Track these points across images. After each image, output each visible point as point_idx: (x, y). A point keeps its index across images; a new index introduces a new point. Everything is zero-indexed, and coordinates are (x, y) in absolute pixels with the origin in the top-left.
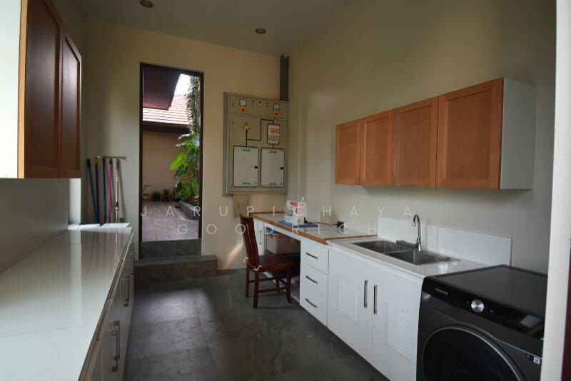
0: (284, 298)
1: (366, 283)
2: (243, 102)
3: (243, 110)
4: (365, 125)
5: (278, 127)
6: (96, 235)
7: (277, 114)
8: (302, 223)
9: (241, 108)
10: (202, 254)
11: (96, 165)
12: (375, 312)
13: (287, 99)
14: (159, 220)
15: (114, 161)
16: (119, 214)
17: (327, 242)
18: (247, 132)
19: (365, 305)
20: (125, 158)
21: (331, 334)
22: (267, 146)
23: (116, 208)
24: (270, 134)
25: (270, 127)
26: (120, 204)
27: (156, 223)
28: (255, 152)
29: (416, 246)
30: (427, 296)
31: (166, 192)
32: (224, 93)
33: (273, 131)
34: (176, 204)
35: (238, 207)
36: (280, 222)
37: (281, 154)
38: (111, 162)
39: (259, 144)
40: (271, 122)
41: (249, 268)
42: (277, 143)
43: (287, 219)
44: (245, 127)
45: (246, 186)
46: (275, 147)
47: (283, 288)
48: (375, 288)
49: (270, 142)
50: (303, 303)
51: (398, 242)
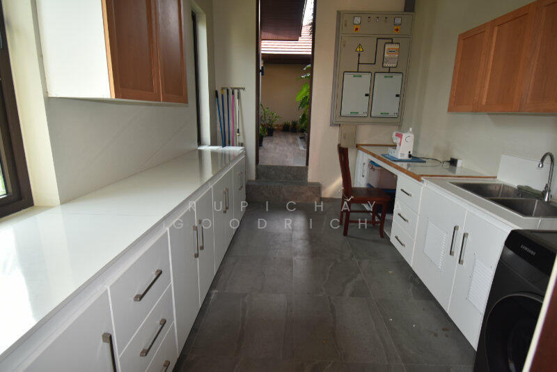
0: (378, 232)
1: (456, 228)
2: (357, 20)
3: (357, 29)
4: (496, 28)
5: (397, 47)
6: (224, 155)
7: (397, 30)
8: (406, 157)
9: (355, 27)
10: (309, 181)
11: (222, 95)
12: (460, 261)
13: (412, 10)
14: (281, 148)
15: (236, 91)
16: (240, 140)
17: (422, 178)
18: (359, 55)
19: (451, 253)
20: (244, 89)
21: (415, 275)
22: (382, 70)
23: (238, 134)
24: (386, 55)
25: (388, 47)
26: (240, 131)
27: (277, 151)
28: (367, 77)
29: (543, 194)
30: (510, 252)
31: (294, 124)
32: (338, 12)
33: (391, 51)
34: (300, 135)
35: (345, 138)
36: (382, 155)
37: (397, 79)
38: (233, 93)
39: (373, 69)
40: (390, 41)
41: (343, 198)
42: (394, 65)
43: (391, 152)
44: (358, 50)
45: (354, 115)
46: (392, 70)
47: (378, 222)
48: (465, 235)
49: (385, 65)
50: (393, 240)
51: (520, 188)
